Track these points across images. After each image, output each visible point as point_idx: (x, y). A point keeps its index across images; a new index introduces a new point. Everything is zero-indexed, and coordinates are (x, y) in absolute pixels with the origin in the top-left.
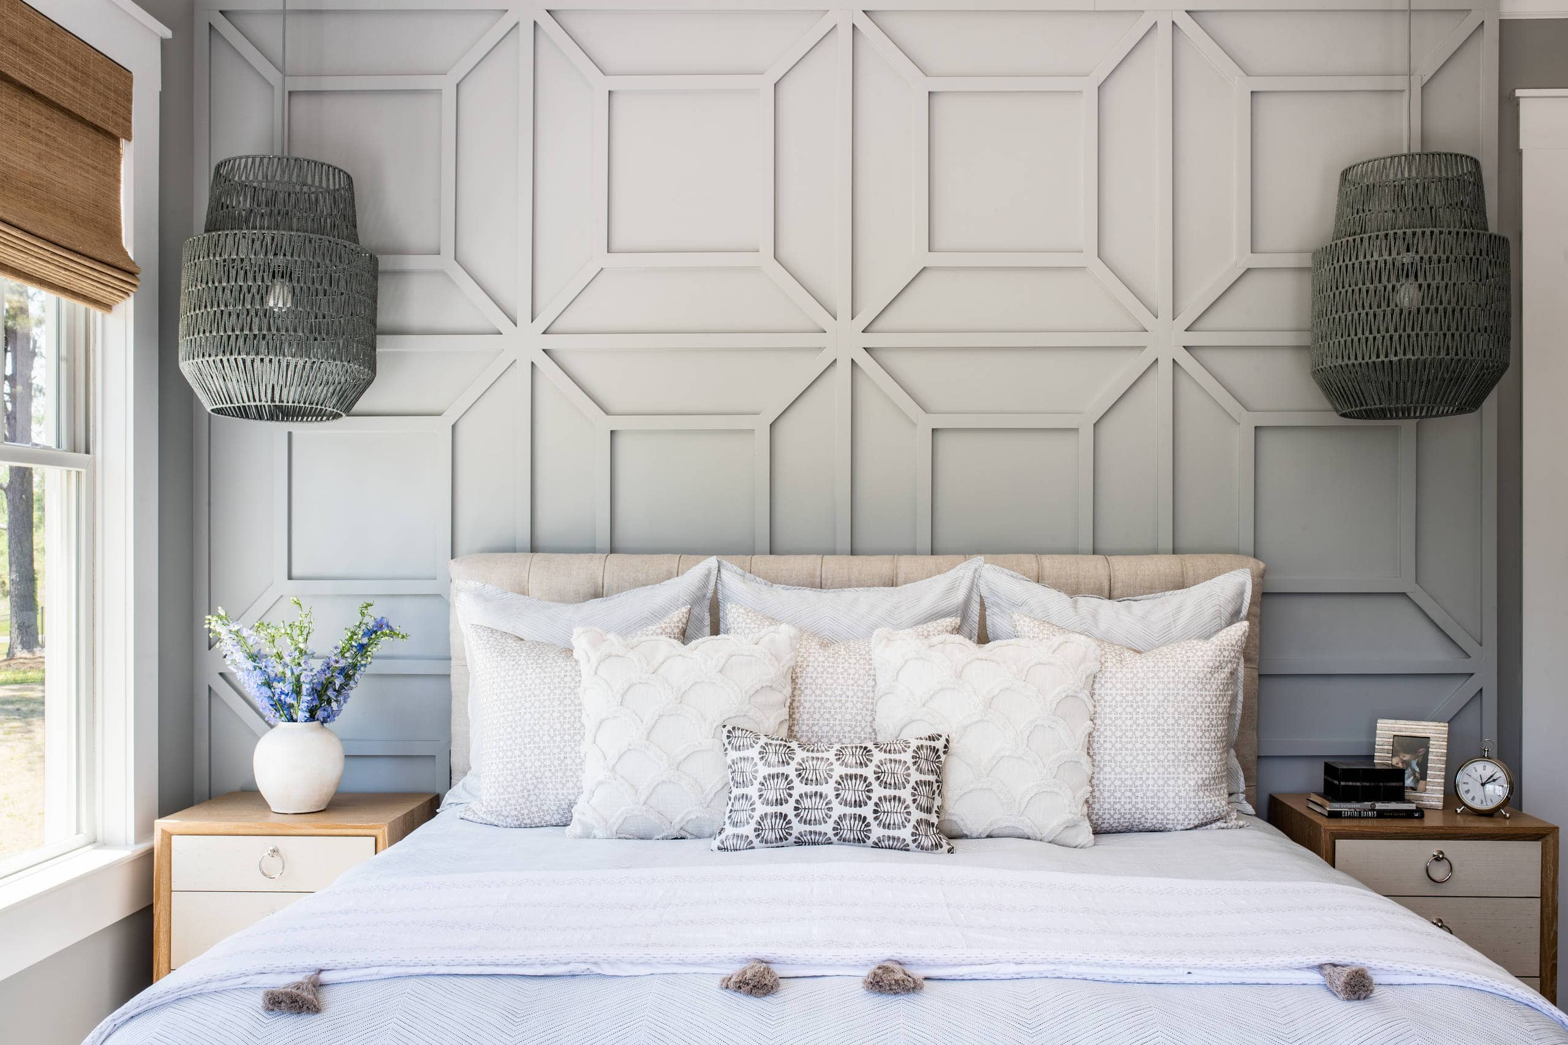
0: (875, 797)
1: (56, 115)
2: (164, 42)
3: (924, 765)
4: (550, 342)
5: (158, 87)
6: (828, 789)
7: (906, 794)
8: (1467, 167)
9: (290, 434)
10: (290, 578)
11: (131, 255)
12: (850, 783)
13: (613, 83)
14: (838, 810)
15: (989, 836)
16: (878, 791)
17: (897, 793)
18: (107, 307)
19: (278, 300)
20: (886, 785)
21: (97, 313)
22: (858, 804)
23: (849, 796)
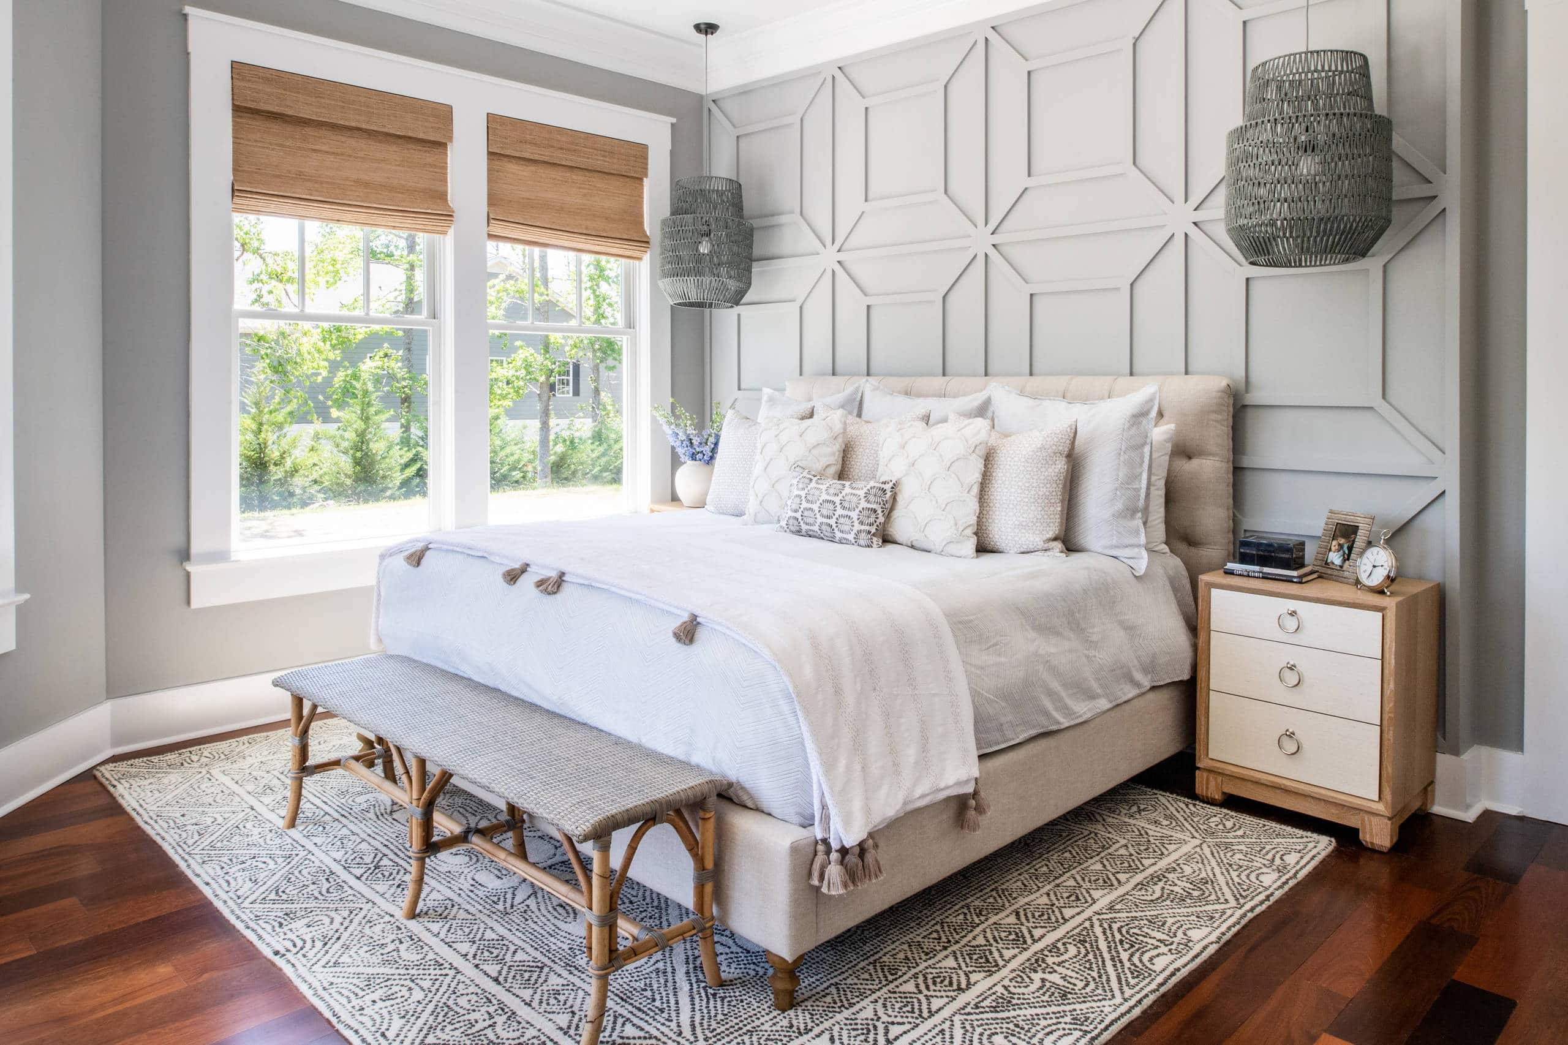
0: (837, 514)
1: (596, 175)
2: (672, 125)
3: (871, 498)
4: (841, 256)
5: (670, 147)
6: (815, 507)
7: (854, 515)
8: (1359, 62)
9: (739, 315)
10: (739, 389)
11: (648, 233)
12: (826, 505)
13: (867, 102)
14: (820, 519)
15: (912, 547)
16: (840, 511)
17: (849, 513)
18: (640, 259)
19: (704, 248)
20: (844, 508)
21: (637, 262)
22: (829, 517)
23: (825, 512)
